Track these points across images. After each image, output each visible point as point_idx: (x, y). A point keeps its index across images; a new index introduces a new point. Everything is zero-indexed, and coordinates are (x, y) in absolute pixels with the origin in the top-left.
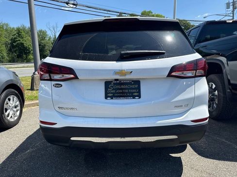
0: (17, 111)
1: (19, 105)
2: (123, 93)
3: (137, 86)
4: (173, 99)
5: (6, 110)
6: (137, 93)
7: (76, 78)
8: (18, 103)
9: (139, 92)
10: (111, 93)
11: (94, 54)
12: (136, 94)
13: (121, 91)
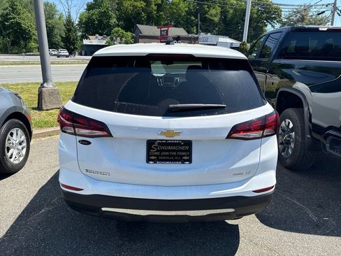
0: (22, 149)
1: (25, 141)
2: (169, 156)
3: (187, 148)
4: (233, 165)
5: (8, 149)
6: (188, 156)
7: (110, 135)
8: (23, 137)
9: (190, 155)
10: (155, 156)
11: (134, 104)
12: (186, 158)
13: (167, 153)
